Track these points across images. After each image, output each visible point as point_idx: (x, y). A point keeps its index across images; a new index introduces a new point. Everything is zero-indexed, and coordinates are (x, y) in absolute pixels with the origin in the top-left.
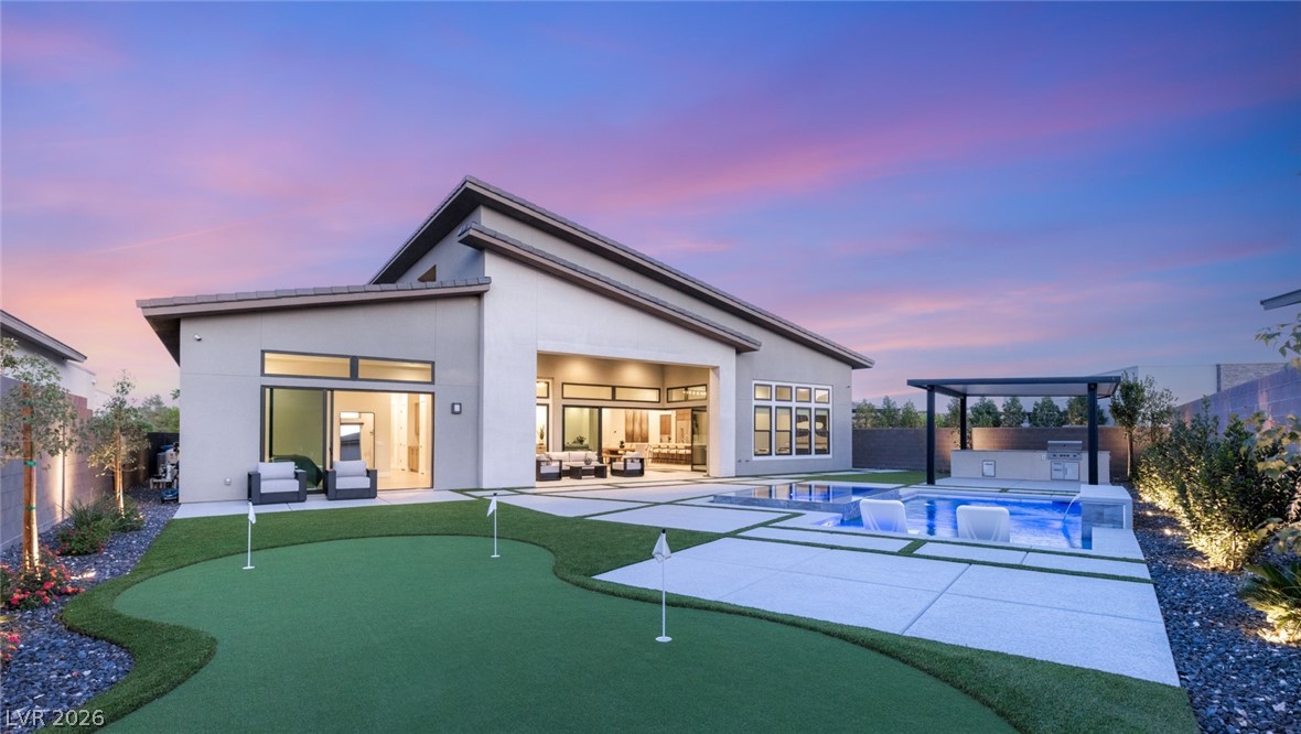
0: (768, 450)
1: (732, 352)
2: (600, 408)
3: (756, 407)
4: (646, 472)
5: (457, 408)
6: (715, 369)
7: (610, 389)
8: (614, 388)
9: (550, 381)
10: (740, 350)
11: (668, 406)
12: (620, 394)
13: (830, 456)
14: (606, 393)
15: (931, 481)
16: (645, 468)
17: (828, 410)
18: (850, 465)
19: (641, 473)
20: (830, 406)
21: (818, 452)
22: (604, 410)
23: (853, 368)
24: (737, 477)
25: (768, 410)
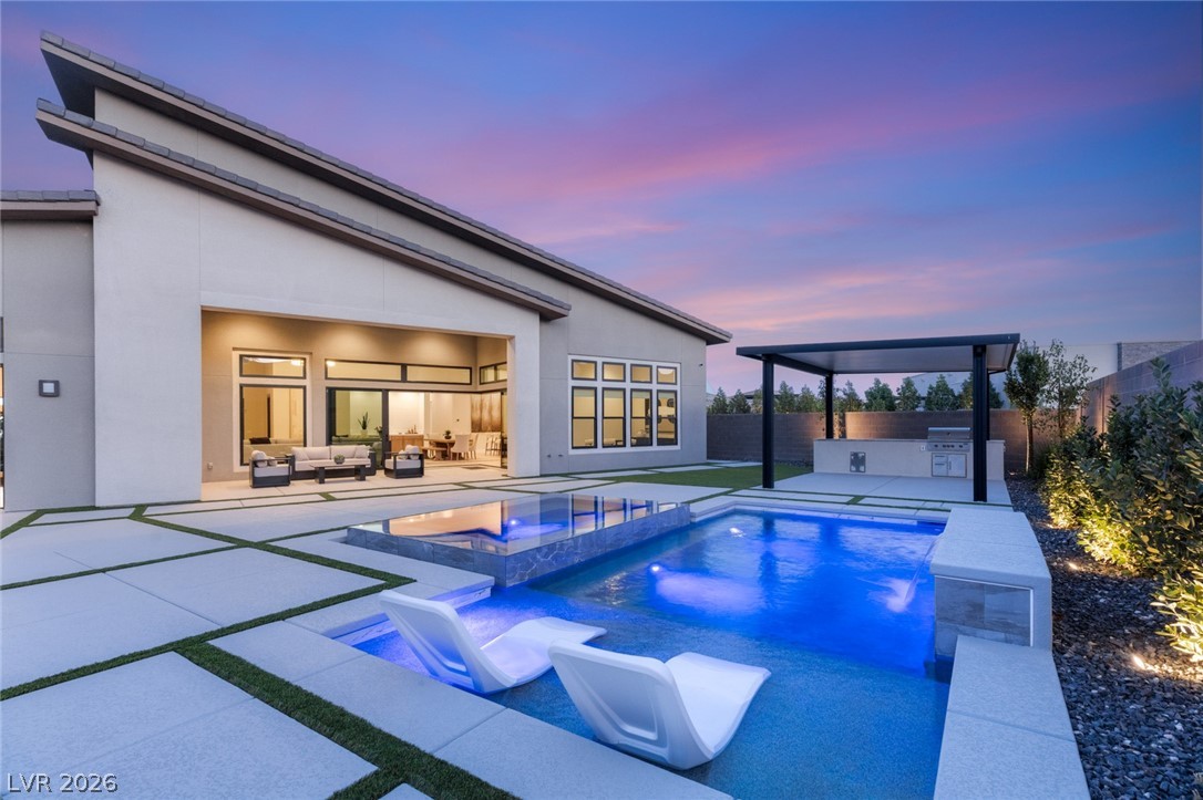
0: (592, 440)
1: (534, 320)
2: (385, 392)
3: (573, 388)
4: (425, 471)
5: (49, 388)
6: (512, 338)
7: (400, 367)
8: (404, 367)
9: (307, 357)
10: (547, 317)
11: (481, 388)
12: (412, 373)
13: (677, 448)
14: (395, 373)
15: (768, 483)
16: (425, 465)
17: (675, 392)
18: (704, 458)
19: (419, 472)
20: (677, 388)
21: (661, 442)
22: (390, 393)
23: (708, 344)
24: (542, 476)
25: (593, 392)
